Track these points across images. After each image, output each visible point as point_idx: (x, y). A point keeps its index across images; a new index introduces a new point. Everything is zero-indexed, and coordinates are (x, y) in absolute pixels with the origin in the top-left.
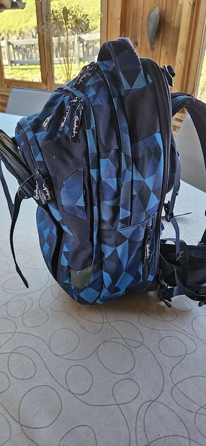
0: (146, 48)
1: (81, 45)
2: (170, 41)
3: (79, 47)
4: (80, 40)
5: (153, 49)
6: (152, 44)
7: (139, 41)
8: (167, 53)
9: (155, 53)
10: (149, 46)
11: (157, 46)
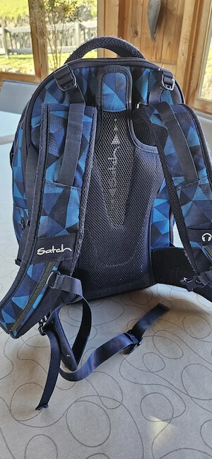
0: (146, 38)
1: (82, 32)
2: (173, 30)
3: (80, 35)
4: (82, 28)
5: (154, 39)
6: (153, 33)
7: (139, 30)
8: (169, 43)
9: (156, 44)
10: (150, 36)
11: (159, 36)
